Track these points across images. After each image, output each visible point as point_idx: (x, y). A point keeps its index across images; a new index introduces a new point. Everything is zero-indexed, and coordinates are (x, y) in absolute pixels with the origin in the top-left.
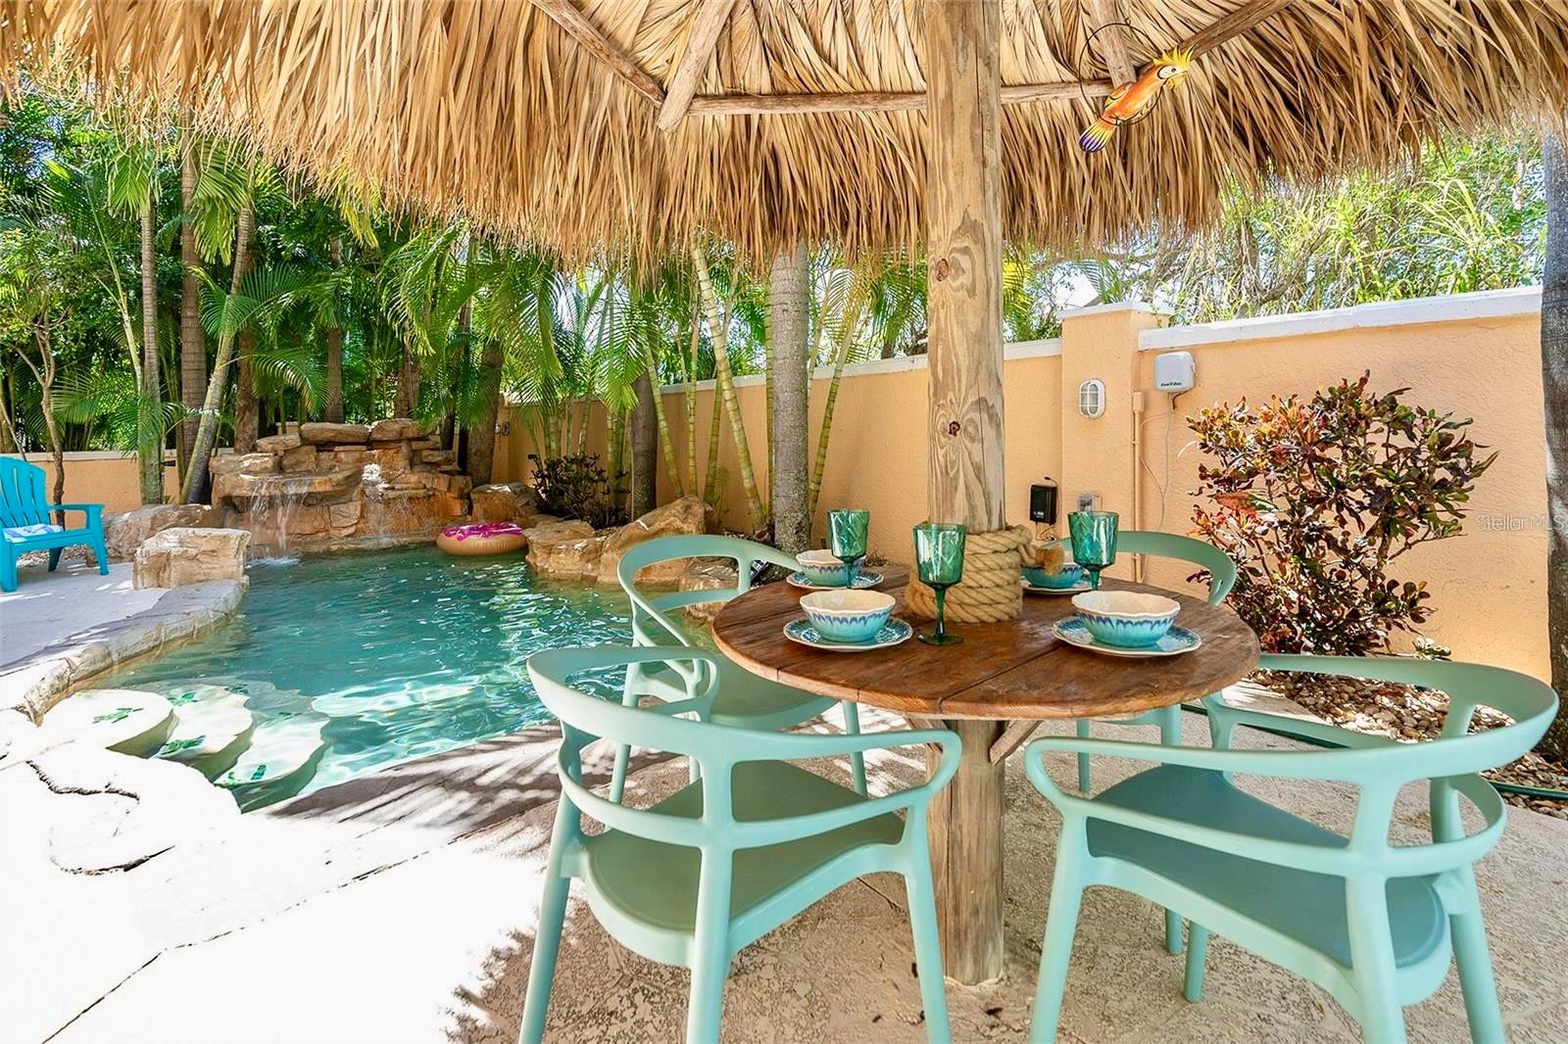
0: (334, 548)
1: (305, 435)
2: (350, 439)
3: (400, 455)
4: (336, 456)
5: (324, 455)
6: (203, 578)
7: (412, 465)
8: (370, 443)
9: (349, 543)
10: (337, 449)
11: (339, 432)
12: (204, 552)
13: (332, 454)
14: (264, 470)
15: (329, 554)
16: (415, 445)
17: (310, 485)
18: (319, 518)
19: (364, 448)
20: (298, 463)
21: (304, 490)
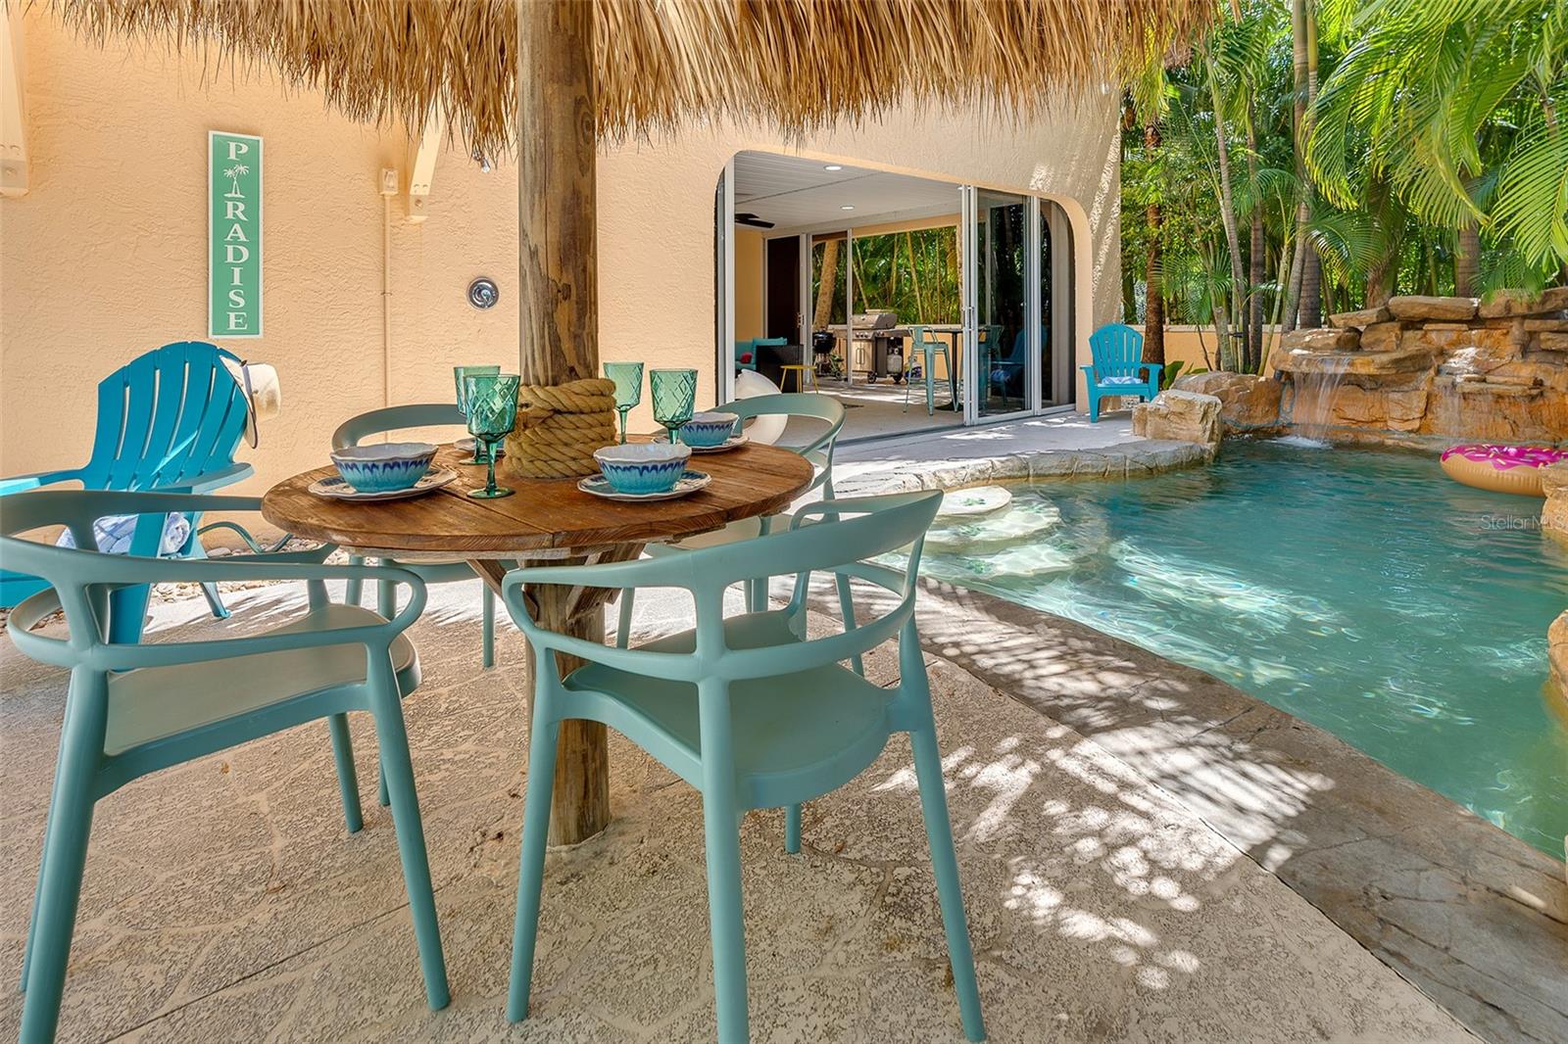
0: (1389, 442)
1: (1393, 310)
2: (1449, 316)
3: (1509, 338)
4: (1424, 336)
5: (1409, 334)
6: (1172, 436)
7: (1525, 351)
8: (1475, 320)
9: (1408, 440)
10: (1427, 327)
11: (1434, 307)
12: (1174, 413)
13: (1420, 333)
14: (1326, 346)
15: (1381, 447)
16: (1530, 325)
17: (1351, 364)
18: (1377, 405)
19: (1465, 327)
20: (1378, 341)
21: (1341, 370)
